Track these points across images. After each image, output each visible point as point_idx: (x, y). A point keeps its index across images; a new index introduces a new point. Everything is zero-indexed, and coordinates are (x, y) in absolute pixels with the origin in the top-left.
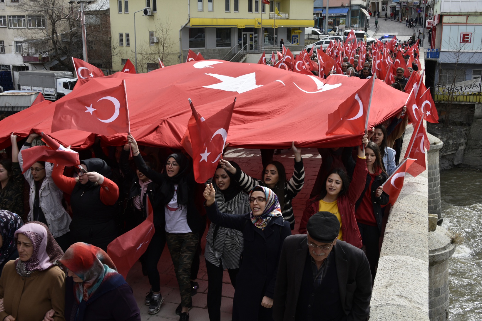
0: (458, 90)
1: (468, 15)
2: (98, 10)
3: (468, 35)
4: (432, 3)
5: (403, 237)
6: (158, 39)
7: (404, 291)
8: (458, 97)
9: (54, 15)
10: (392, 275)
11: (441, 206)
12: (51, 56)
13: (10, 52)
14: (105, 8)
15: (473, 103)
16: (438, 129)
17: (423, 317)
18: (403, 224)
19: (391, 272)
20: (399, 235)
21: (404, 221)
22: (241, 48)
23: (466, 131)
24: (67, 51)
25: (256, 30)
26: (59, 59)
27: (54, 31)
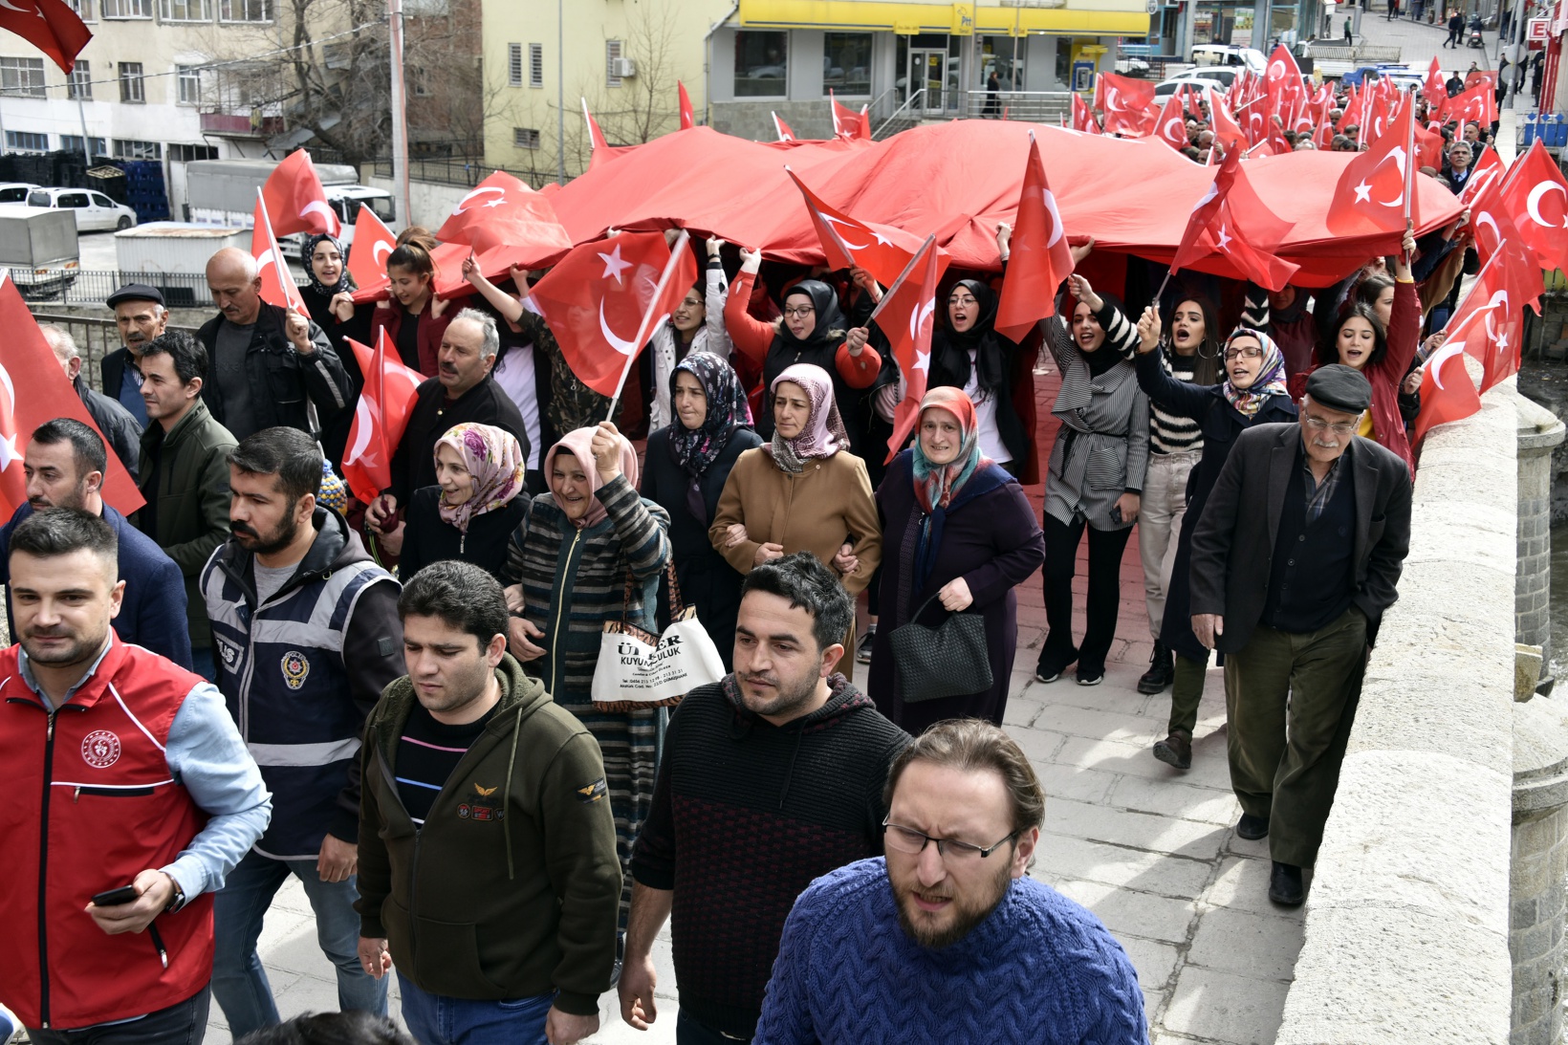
5: (1428, 694)
6: (634, 64)
7: (1425, 862)
10: (1387, 811)
11: (1549, 639)
12: (291, 114)
13: (162, 98)
16: (1550, 383)
17: (1487, 949)
18: (1427, 654)
19: (1383, 800)
20: (1415, 686)
21: (1433, 644)
22: (904, 100)
24: (340, 97)
25: (955, 44)
26: (316, 124)
27: (301, 34)
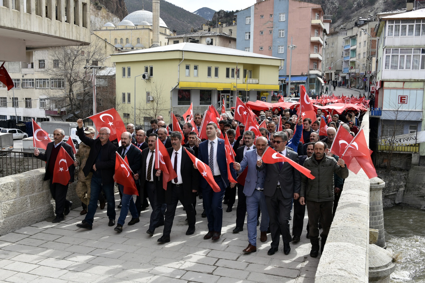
0: (398, 142)
1: (404, 82)
2: (106, 75)
3: (405, 97)
4: (375, 72)
5: (346, 230)
6: (153, 98)
7: (344, 266)
8: (398, 147)
9: (72, 78)
10: (335, 255)
11: (384, 237)
12: (68, 110)
13: (36, 107)
14: (112, 74)
15: (410, 153)
16: (381, 173)
18: (345, 222)
19: (334, 253)
20: (342, 229)
21: (347, 220)
22: (220, 106)
23: (405, 176)
24: (80, 106)
25: (232, 92)
26: (74, 112)
27: (71, 90)
